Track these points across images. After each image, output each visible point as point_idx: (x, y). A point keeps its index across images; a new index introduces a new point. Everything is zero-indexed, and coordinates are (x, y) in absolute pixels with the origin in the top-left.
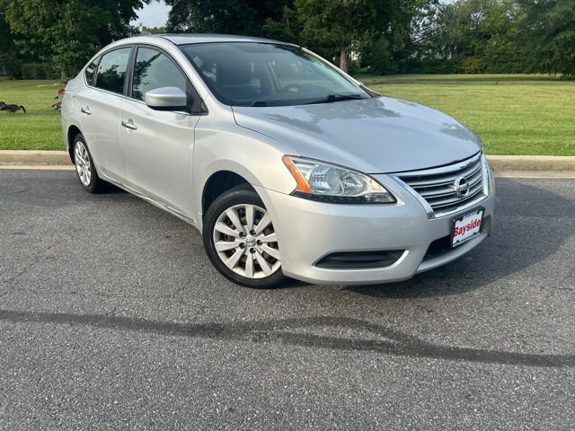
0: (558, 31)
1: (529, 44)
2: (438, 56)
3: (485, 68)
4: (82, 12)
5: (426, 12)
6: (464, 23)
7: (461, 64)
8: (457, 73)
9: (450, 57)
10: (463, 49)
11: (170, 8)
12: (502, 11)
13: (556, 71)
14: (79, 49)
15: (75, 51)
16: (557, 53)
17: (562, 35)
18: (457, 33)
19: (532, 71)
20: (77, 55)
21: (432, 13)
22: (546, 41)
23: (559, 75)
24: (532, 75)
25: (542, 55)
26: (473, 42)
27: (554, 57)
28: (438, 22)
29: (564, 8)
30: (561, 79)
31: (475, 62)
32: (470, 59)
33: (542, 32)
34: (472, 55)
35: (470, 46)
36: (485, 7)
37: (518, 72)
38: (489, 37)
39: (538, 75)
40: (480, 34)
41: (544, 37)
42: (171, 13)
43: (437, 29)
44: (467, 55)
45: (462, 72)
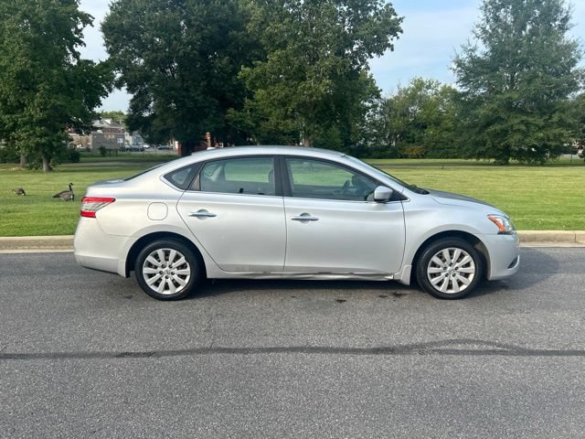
0: (488, 124)
1: (466, 135)
2: (384, 143)
3: (426, 153)
4: (52, 101)
5: (370, 105)
6: (404, 115)
7: (404, 150)
8: (401, 158)
9: (394, 144)
10: (405, 137)
11: (131, 96)
12: (435, 105)
13: (490, 157)
14: (46, 135)
15: (41, 137)
16: (489, 142)
17: (492, 128)
18: (399, 123)
19: (470, 157)
20: (43, 141)
21: (375, 106)
22: (479, 132)
23: (492, 160)
24: (469, 160)
25: (477, 144)
26: (412, 131)
27: (487, 146)
28: (381, 113)
29: (492, 106)
30: (494, 164)
31: (417, 148)
32: (411, 146)
33: (475, 125)
34: (413, 142)
35: (411, 135)
36: (420, 102)
37: (455, 157)
38: (425, 127)
39: (474, 160)
40: (419, 124)
41: (477, 129)
42: (132, 101)
43: (381, 120)
44: (409, 142)
45: (406, 157)
